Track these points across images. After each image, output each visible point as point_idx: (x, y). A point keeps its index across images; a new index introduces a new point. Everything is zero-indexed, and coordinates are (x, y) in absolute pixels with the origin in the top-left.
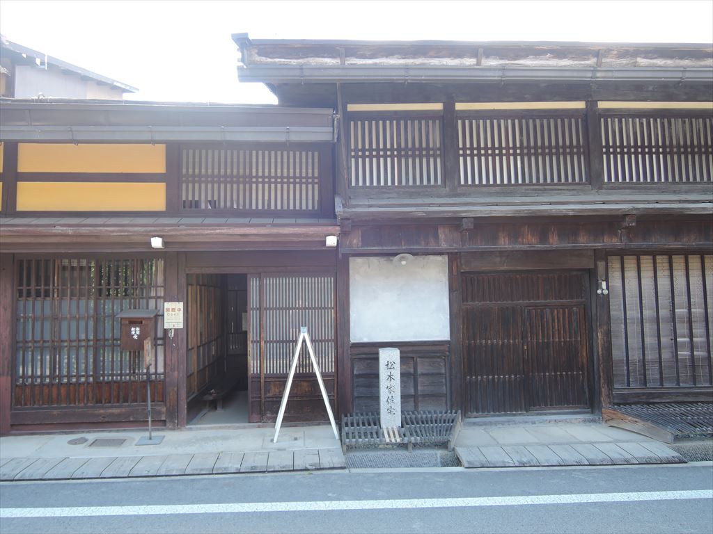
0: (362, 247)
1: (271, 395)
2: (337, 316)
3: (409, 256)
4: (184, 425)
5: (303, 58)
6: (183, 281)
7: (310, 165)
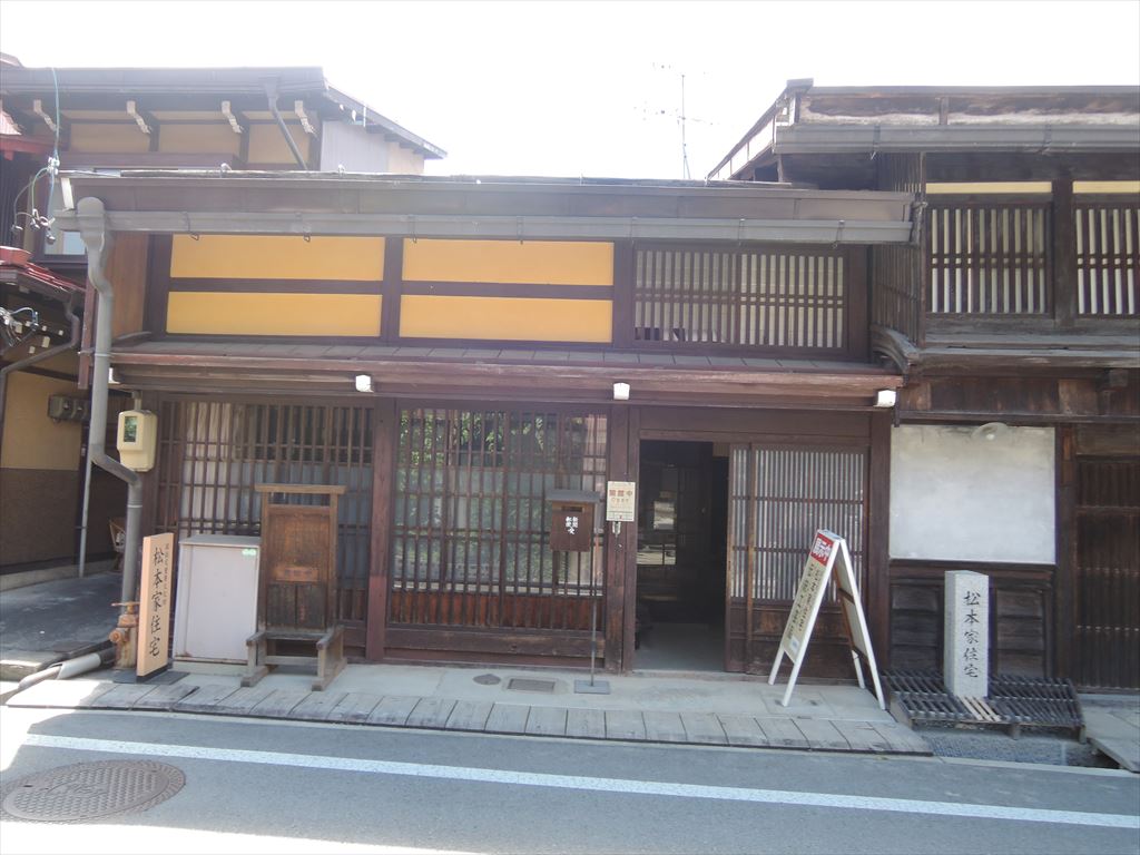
0: (931, 410)
1: (761, 631)
2: (868, 515)
3: (1000, 426)
4: (630, 667)
5: (880, 114)
6: (636, 450)
7: (830, 278)
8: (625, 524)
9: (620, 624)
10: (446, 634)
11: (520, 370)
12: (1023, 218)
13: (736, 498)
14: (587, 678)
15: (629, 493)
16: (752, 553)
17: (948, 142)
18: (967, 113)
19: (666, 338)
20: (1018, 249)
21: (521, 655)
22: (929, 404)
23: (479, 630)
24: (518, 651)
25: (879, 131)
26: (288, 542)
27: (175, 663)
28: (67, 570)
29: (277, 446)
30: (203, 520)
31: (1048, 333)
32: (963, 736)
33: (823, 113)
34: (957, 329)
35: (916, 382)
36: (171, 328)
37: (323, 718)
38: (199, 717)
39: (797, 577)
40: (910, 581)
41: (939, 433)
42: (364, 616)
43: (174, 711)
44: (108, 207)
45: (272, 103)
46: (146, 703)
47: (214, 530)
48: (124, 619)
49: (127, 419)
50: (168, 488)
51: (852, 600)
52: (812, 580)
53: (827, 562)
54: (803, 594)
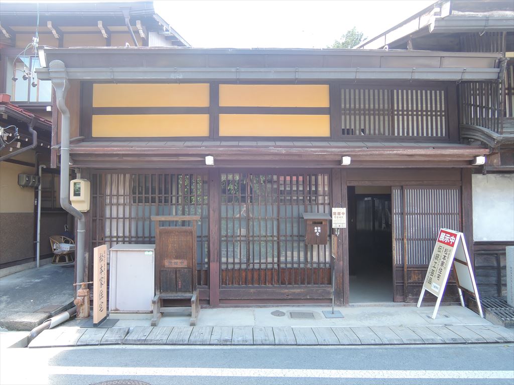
0: (501, 166)
1: (411, 281)
2: (462, 220)
4: (347, 302)
5: (488, 11)
6: (345, 192)
7: (438, 101)
8: (342, 229)
9: (341, 281)
10: (252, 290)
11: (295, 151)
13: (395, 214)
14: (330, 309)
15: (343, 214)
16: (406, 241)
21: (291, 299)
22: (500, 163)
23: (269, 288)
24: (290, 297)
25: (488, 20)
26: (170, 247)
27: (110, 314)
28: (31, 264)
29: (157, 196)
30: (117, 237)
33: (459, 11)
35: (497, 151)
36: (95, 134)
37: (208, 343)
38: (139, 347)
39: (430, 253)
40: (483, 252)
41: (496, 178)
42: (207, 283)
43: (124, 344)
44: (67, 66)
45: (127, 20)
46: (107, 341)
47: (124, 242)
48: (81, 291)
49: (75, 184)
50: (98, 221)
51: (466, 264)
52: (442, 254)
53: (452, 245)
54: (436, 261)
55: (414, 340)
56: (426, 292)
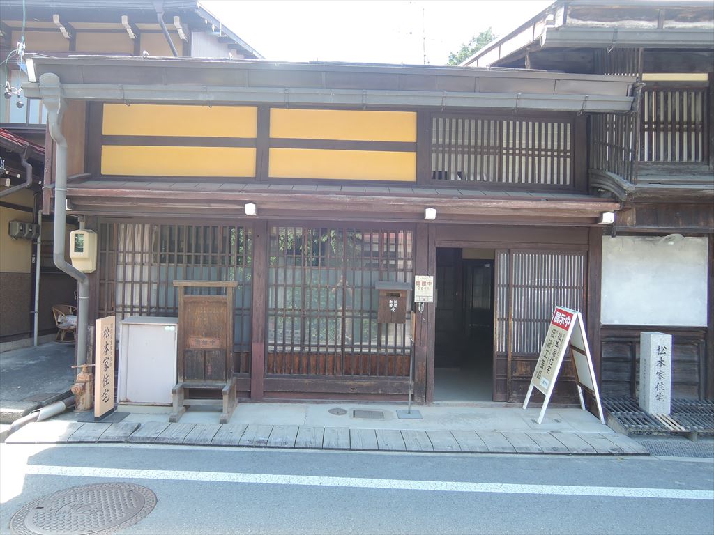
0: (636, 225)
1: (517, 374)
2: (587, 296)
3: (678, 236)
4: (431, 400)
5: (617, 20)
6: (433, 254)
7: (562, 137)
8: (427, 304)
9: (424, 371)
10: (306, 381)
11: (361, 200)
12: (689, 98)
13: (499, 286)
14: (405, 408)
15: (429, 283)
16: (511, 322)
17: (663, 41)
18: (677, 21)
19: (453, 178)
20: (685, 118)
21: (357, 394)
22: (634, 222)
23: (329, 378)
24: (355, 391)
25: (617, 32)
26: (198, 320)
27: (119, 406)
28: (26, 341)
29: (185, 254)
30: (132, 307)
31: (705, 175)
32: (660, 441)
33: (578, 18)
34: (646, 172)
35: (629, 207)
36: (104, 171)
37: (237, 444)
38: (148, 446)
39: (543, 338)
40: (613, 339)
41: (634, 242)
42: (248, 369)
43: (128, 442)
44: (62, 81)
45: (160, 16)
46: (107, 438)
47: (140, 313)
48: (81, 376)
49: (76, 235)
50: (106, 285)
51: (584, 353)
52: (555, 340)
53: (567, 329)
54: (548, 349)
55: (503, 448)
56: (535, 390)
